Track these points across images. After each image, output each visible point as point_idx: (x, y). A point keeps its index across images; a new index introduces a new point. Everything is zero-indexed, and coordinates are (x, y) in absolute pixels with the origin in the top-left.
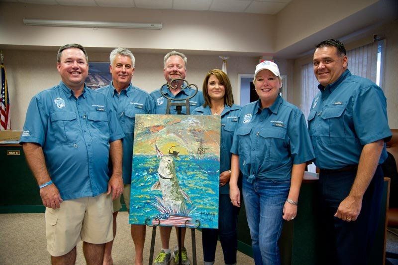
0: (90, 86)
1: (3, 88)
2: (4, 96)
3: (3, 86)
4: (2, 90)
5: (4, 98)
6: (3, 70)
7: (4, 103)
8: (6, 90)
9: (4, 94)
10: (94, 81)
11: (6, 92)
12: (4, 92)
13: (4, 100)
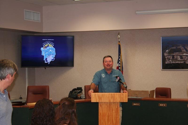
0: (182, 55)
1: (120, 59)
2: (120, 65)
3: (119, 58)
4: (119, 61)
5: (120, 67)
6: (119, 46)
7: (120, 70)
8: (121, 61)
9: (120, 64)
10: (184, 50)
11: (121, 62)
12: (120, 62)
13: (120, 68)
